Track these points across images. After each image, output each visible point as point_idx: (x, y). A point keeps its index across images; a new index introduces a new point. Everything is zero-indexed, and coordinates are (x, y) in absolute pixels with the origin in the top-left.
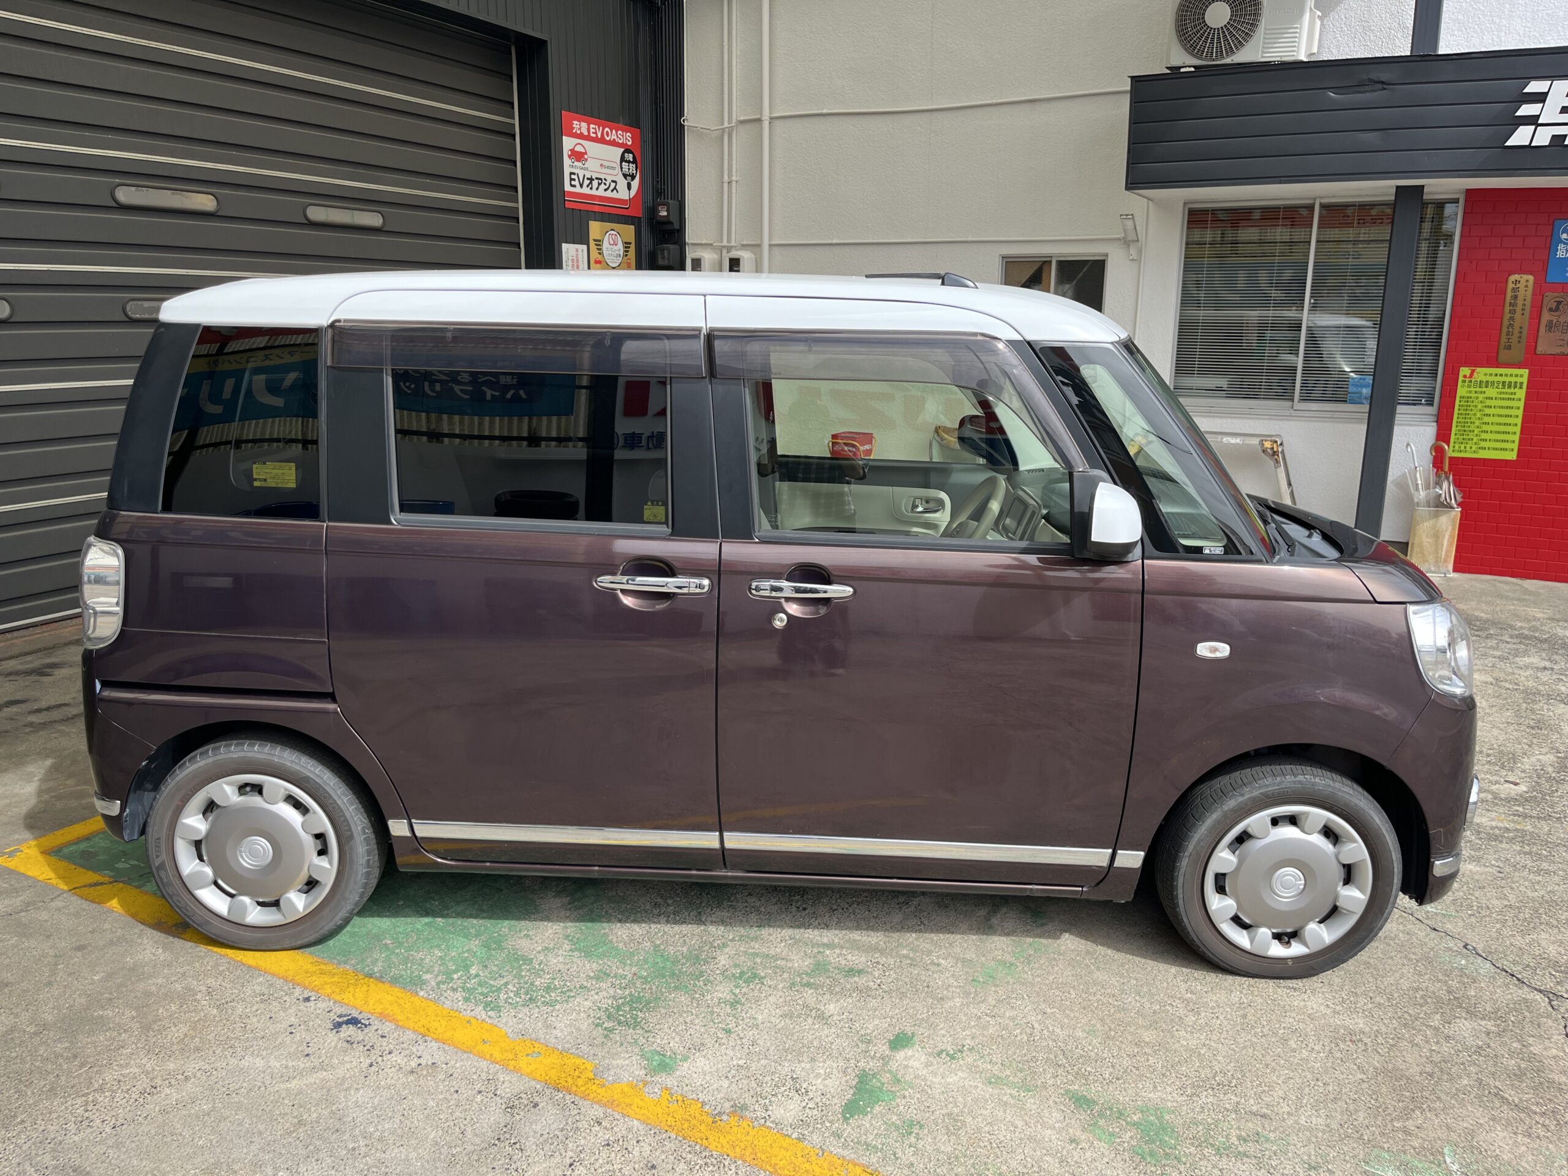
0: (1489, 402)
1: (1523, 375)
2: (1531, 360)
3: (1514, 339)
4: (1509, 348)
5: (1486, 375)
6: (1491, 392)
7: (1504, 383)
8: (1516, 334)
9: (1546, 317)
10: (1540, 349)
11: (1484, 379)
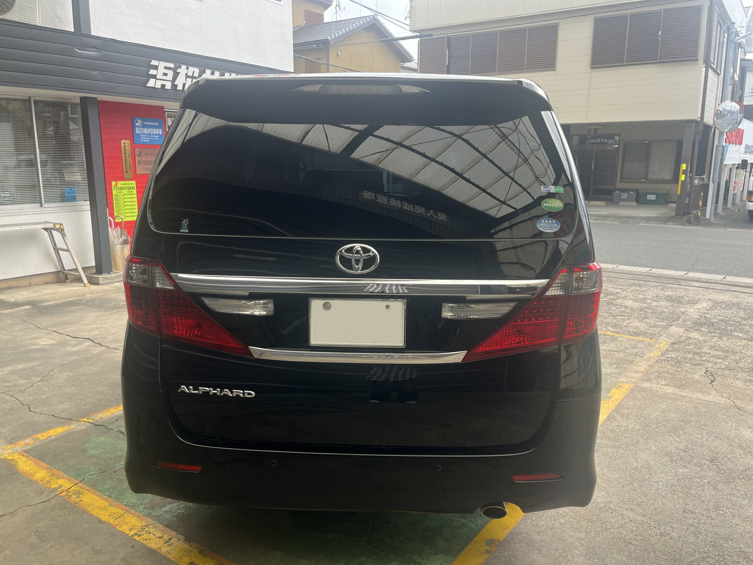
0: (125, 196)
1: (133, 184)
2: (136, 177)
3: (128, 169)
4: (127, 172)
5: (121, 184)
6: (125, 192)
7: (128, 187)
8: (129, 166)
9: (137, 158)
10: (138, 172)
11: (121, 186)
